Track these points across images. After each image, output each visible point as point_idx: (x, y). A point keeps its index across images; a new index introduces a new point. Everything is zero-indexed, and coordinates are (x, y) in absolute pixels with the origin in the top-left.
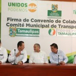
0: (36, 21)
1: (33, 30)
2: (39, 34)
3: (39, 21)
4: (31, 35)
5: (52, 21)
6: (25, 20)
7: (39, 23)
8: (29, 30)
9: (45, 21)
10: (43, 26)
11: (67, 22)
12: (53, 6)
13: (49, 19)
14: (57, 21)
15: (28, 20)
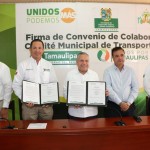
0: (75, 37)
3: (80, 37)
4: (67, 62)
5: (103, 37)
6: (56, 37)
9: (90, 37)
10: (88, 46)
11: (129, 37)
12: (103, 11)
14: (111, 37)
15: (61, 37)
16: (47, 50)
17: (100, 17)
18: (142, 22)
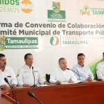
0: (33, 26)
1: (29, 38)
2: (37, 44)
3: (36, 25)
4: (27, 47)
5: (54, 26)
6: (17, 25)
7: (37, 29)
8: (23, 39)
9: (44, 26)
10: (42, 33)
11: (74, 26)
12: (54, 4)
13: (49, 23)
14: (60, 26)
15: (21, 25)
16: (10, 36)
17: (52, 9)
18: (83, 13)
